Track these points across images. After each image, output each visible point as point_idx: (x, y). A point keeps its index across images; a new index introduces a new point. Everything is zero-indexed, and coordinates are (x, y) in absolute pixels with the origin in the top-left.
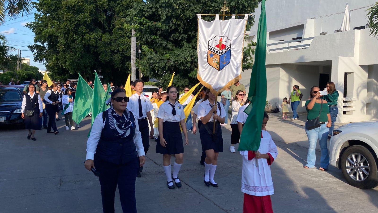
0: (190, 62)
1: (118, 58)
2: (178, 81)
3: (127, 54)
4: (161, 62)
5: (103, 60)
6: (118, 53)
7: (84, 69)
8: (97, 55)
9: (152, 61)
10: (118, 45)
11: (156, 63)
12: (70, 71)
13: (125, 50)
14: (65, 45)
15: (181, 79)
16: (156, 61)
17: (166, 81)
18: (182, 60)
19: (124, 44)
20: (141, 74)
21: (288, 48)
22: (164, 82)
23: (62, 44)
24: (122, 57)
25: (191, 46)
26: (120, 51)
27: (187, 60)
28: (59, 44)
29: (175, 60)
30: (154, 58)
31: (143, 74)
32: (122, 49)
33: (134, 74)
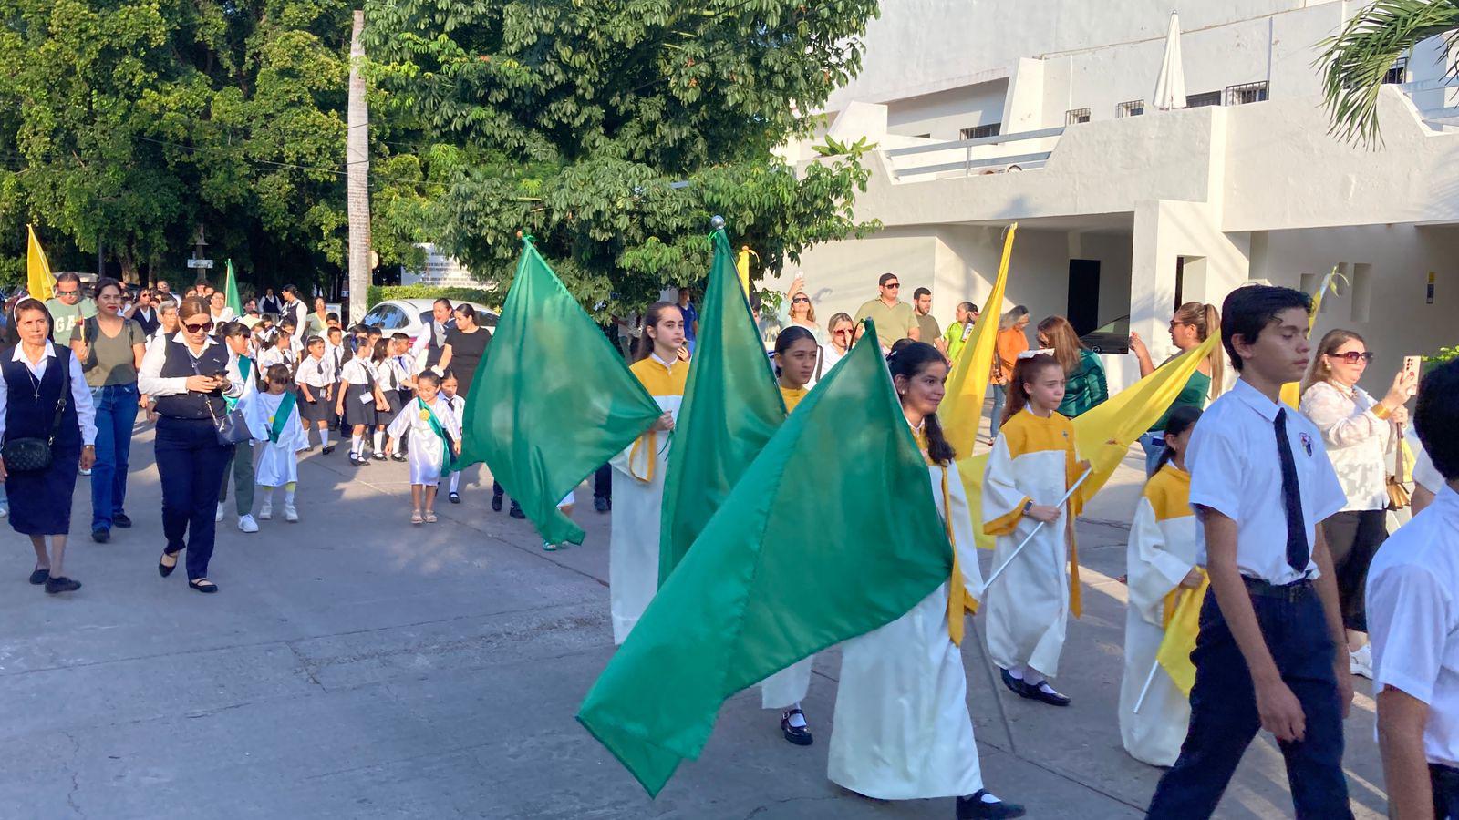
0: (627, 212)
1: (279, 188)
3: (320, 172)
5: (219, 198)
6: (279, 170)
7: (140, 234)
8: (190, 175)
9: (471, 205)
10: (279, 138)
11: (487, 215)
12: (77, 242)
13: (310, 159)
14: (55, 132)
16: (488, 204)
19: (305, 134)
20: (373, 252)
21: (969, 164)
23: (39, 128)
24: (293, 186)
26: (287, 161)
27: (617, 205)
28: (26, 130)
30: (482, 194)
31: (378, 253)
32: (298, 153)
33: (358, 256)
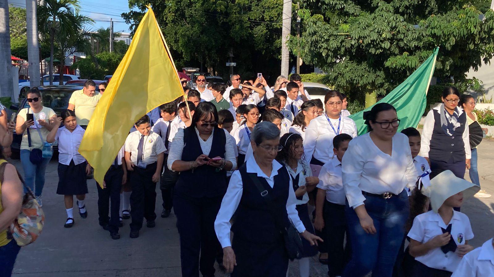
0: (389, 39)
1: (262, 32)
2: (363, 76)
3: (276, 25)
4: (333, 40)
5: (237, 37)
6: (262, 24)
7: (206, 52)
8: (227, 26)
9: (314, 38)
10: (263, 10)
11: (322, 43)
12: (183, 56)
13: (275, 19)
14: (177, 11)
15: (369, 72)
16: (323, 37)
17: (341, 74)
18: (374, 36)
19: (273, 8)
20: (300, 58)
22: (338, 76)
23: (171, 10)
24: (267, 31)
25: (392, 9)
26: (266, 20)
27: (383, 36)
28: (166, 11)
29: (360, 36)
30: (320, 33)
31: (303, 59)
32: (270, 16)
33: (285, 61)
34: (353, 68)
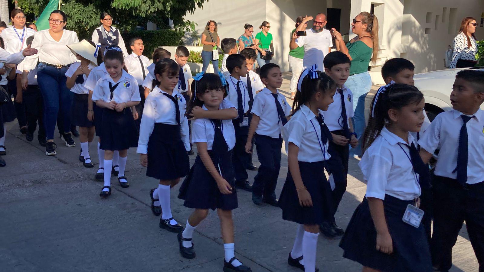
33: (4, 7)
34: (80, 10)
